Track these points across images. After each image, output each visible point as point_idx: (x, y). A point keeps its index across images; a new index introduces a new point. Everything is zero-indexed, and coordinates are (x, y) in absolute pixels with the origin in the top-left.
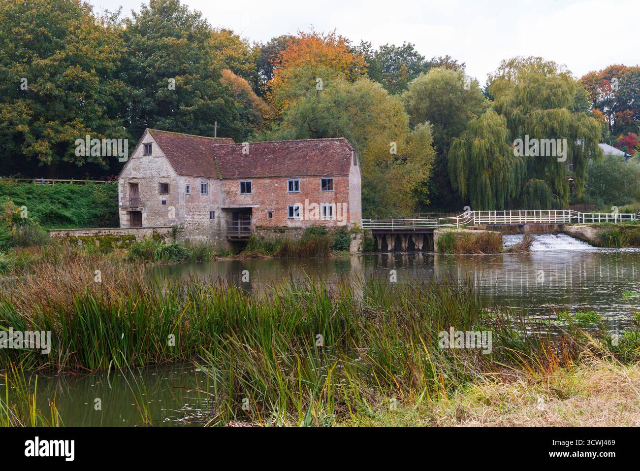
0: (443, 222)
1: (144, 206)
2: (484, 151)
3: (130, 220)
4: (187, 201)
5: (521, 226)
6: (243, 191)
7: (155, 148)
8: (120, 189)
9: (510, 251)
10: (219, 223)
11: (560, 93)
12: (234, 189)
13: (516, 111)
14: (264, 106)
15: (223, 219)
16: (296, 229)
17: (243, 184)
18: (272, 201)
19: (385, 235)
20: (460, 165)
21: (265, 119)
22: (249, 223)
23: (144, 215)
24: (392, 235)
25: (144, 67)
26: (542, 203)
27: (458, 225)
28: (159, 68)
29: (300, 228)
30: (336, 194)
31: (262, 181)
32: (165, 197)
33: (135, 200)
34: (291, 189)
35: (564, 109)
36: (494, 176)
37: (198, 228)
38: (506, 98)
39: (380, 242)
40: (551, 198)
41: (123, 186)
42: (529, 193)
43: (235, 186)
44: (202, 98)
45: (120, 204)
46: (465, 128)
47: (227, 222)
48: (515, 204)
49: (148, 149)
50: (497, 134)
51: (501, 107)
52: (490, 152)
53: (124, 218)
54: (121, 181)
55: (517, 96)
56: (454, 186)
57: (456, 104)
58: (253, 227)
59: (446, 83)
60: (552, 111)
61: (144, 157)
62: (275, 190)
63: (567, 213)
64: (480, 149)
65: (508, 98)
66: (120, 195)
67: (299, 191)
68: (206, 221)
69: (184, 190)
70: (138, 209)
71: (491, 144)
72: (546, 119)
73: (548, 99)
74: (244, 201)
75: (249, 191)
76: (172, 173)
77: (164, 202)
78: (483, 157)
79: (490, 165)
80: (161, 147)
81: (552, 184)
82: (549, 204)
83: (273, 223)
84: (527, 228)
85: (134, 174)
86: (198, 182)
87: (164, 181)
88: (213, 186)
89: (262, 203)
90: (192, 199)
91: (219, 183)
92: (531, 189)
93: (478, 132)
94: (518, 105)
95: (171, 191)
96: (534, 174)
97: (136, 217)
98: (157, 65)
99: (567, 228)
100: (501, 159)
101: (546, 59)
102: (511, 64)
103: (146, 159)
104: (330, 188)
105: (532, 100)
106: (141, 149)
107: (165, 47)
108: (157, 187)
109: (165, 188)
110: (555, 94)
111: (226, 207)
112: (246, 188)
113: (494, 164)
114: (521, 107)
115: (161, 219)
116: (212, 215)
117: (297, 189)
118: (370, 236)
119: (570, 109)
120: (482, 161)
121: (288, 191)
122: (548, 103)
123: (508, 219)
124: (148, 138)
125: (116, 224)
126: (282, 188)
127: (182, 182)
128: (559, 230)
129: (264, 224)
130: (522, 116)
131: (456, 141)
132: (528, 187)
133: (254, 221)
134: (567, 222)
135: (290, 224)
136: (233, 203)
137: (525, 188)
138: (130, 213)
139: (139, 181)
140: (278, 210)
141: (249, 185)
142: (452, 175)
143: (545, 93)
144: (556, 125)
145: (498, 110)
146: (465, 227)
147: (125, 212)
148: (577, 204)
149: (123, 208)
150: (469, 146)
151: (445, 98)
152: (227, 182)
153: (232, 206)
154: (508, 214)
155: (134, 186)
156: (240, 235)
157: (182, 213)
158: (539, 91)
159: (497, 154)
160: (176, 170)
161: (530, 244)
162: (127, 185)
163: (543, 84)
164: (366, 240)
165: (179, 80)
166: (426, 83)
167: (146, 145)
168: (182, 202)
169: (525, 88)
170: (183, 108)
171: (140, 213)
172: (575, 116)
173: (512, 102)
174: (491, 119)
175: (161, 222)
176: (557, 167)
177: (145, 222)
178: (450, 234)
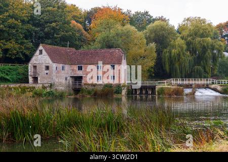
0: (160, 83)
1: (39, 75)
3: (33, 80)
4: (56, 73)
5: (191, 85)
6: (79, 69)
7: (44, 52)
8: (29, 68)
9: (187, 95)
10: (69, 82)
11: (207, 32)
12: (75, 69)
13: (189, 39)
14: (88, 35)
15: (70, 81)
16: (100, 85)
17: (79, 67)
21: (88, 41)
22: (81, 82)
23: (39, 79)
25: (40, 19)
26: (200, 76)
27: (166, 84)
28: (46, 20)
29: (102, 85)
31: (86, 65)
32: (47, 72)
33: (35, 72)
35: (209, 38)
36: (180, 65)
37: (61, 84)
39: (134, 91)
40: (204, 74)
43: (76, 67)
44: (63, 32)
45: (29, 74)
46: (169, 45)
47: (72, 82)
48: (189, 76)
49: (41, 52)
50: (182, 48)
52: (179, 55)
53: (31, 80)
54: (30, 65)
55: (190, 33)
56: (164, 69)
57: (165, 35)
58: (83, 84)
59: (162, 27)
60: (204, 39)
63: (210, 80)
64: (174, 54)
65: (186, 33)
66: (29, 70)
68: (64, 81)
69: (55, 69)
70: (36, 76)
71: (179, 52)
72: (202, 42)
73: (203, 34)
74: (79, 73)
75: (81, 69)
76: (50, 62)
77: (47, 74)
78: (176, 57)
79: (179, 60)
80: (46, 51)
81: (204, 68)
82: (203, 76)
84: (193, 86)
85: (35, 62)
86: (61, 66)
87: (47, 65)
88: (67, 67)
90: (58, 72)
91: (69, 66)
92: (195, 70)
93: (174, 47)
95: (50, 69)
96: (197, 64)
97: (35, 79)
99: (210, 86)
100: (183, 58)
101: (202, 18)
102: (188, 19)
103: (40, 56)
106: (38, 52)
107: (48, 11)
108: (44, 67)
109: (47, 68)
110: (205, 32)
111: (72, 75)
112: (80, 68)
114: (191, 37)
116: (66, 79)
118: (130, 88)
119: (211, 38)
120: (176, 59)
122: (202, 36)
123: (186, 82)
124: (41, 48)
125: (28, 82)
127: (54, 65)
128: (207, 87)
129: (87, 83)
130: (192, 41)
131: (165, 50)
133: (83, 81)
134: (209, 84)
136: (75, 74)
137: (193, 70)
138: (33, 78)
139: (37, 65)
141: (81, 67)
142: (163, 64)
143: (201, 31)
145: (182, 38)
146: (168, 85)
148: (214, 76)
149: (31, 76)
150: (170, 53)
151: (161, 33)
152: (72, 66)
153: (74, 76)
154: (186, 80)
155: (35, 67)
156: (77, 87)
157: (54, 78)
158: (199, 30)
159: (182, 56)
160: (52, 61)
161: (195, 92)
162: (32, 66)
163: (201, 28)
164: (128, 89)
165: (54, 24)
166: (153, 27)
167: (40, 50)
168: (54, 74)
169: (193, 30)
170: (55, 35)
171: (37, 78)
172: (214, 41)
173: (188, 35)
174: (179, 41)
175: (45, 81)
176: (206, 61)
177: (39, 81)
178: (162, 88)
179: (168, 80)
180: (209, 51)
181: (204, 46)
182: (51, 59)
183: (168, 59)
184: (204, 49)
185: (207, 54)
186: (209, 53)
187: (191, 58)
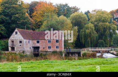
0: (82, 50)
1: (15, 46)
2: (89, 33)
3: (11, 49)
4: (26, 45)
5: (100, 51)
6: (37, 43)
7: (18, 33)
8: (9, 42)
9: (98, 56)
10: (32, 50)
11: (106, 19)
12: (35, 42)
13: (96, 23)
14: (32, 20)
16: (50, 51)
17: (37, 41)
18: (44, 45)
19: (69, 53)
20: (83, 36)
21: (33, 24)
22: (39, 50)
23: (15, 48)
24: (71, 53)
25: (8, 12)
26: (102, 46)
27: (86, 51)
28: (12, 12)
29: (51, 51)
30: (59, 44)
31: (42, 40)
32: (21, 44)
33: (13, 45)
34: (49, 42)
35: (108, 23)
36: (91, 39)
37: (28, 51)
38: (93, 20)
39: (68, 55)
41: (10, 41)
42: (99, 43)
44: (22, 20)
45: (9, 45)
46: (84, 27)
47: (33, 50)
49: (16, 33)
50: (92, 29)
51: (92, 22)
52: (90, 33)
53: (10, 49)
54: (9, 40)
55: (96, 19)
57: (82, 21)
58: (40, 51)
59: (79, 16)
60: (105, 23)
61: (15, 35)
62: (45, 43)
63: (110, 48)
64: (88, 32)
65: (94, 20)
66: (9, 43)
67: (51, 43)
68: (29, 49)
69: (25, 42)
70: (14, 47)
71: (90, 31)
72: (103, 25)
73: (104, 20)
74: (38, 45)
75: (39, 43)
76: (22, 38)
77: (20, 45)
78: (88, 34)
79: (90, 36)
80: (20, 32)
81: (105, 41)
82: (104, 46)
83: (45, 50)
84: (101, 52)
85: (13, 39)
86: (28, 40)
87: (21, 40)
88: (31, 41)
89: (42, 45)
90: (27, 44)
91: (32, 41)
92: (100, 42)
93: (87, 28)
94: (96, 21)
95: (22, 43)
96: (100, 39)
97: (13, 49)
98: (11, 12)
99: (110, 52)
100: (93, 35)
102: (94, 11)
103: (16, 35)
104: (58, 42)
105: (100, 20)
106: (14, 33)
107: (13, 7)
108: (19, 42)
109: (21, 42)
110: (105, 19)
111: (33, 46)
112: (38, 42)
113: (91, 36)
114: (97, 22)
115: (19, 49)
117: (50, 42)
118: (66, 53)
119: (109, 22)
120: (88, 35)
121: (48, 43)
122: (104, 21)
124: (16, 30)
125: (8, 50)
126: (47, 42)
127: (25, 40)
128: (108, 52)
129: (43, 50)
130: (97, 24)
131: (82, 30)
132: (99, 42)
133: (40, 50)
134: (110, 50)
135: (49, 50)
136: (35, 45)
137: (98, 42)
138: (11, 48)
139: (14, 40)
140: (46, 47)
141: (39, 41)
142: (80, 39)
143: (103, 19)
144: (105, 26)
145: (92, 23)
147: (10, 47)
149: (10, 46)
150: (85, 31)
151: (79, 20)
152: (34, 41)
153: (35, 46)
154: (97, 48)
156: (36, 53)
157: (25, 48)
158: (101, 18)
159: (92, 34)
160: (24, 38)
161: (102, 55)
162: (11, 41)
163: (102, 17)
164: (65, 54)
165: (17, 15)
166: (74, 16)
167: (16, 32)
168: (25, 45)
169: (98, 18)
170: (18, 22)
171: (14, 48)
172: (110, 24)
173: (95, 21)
174: (90, 25)
175: (20, 50)
176: (106, 37)
177: (15, 50)
178: (85, 53)
179: (87, 49)
180: (108, 31)
181: (104, 28)
182: (23, 37)
183: (84, 36)
184: (105, 29)
185: (106, 32)
186: (107, 32)
187: (97, 35)
